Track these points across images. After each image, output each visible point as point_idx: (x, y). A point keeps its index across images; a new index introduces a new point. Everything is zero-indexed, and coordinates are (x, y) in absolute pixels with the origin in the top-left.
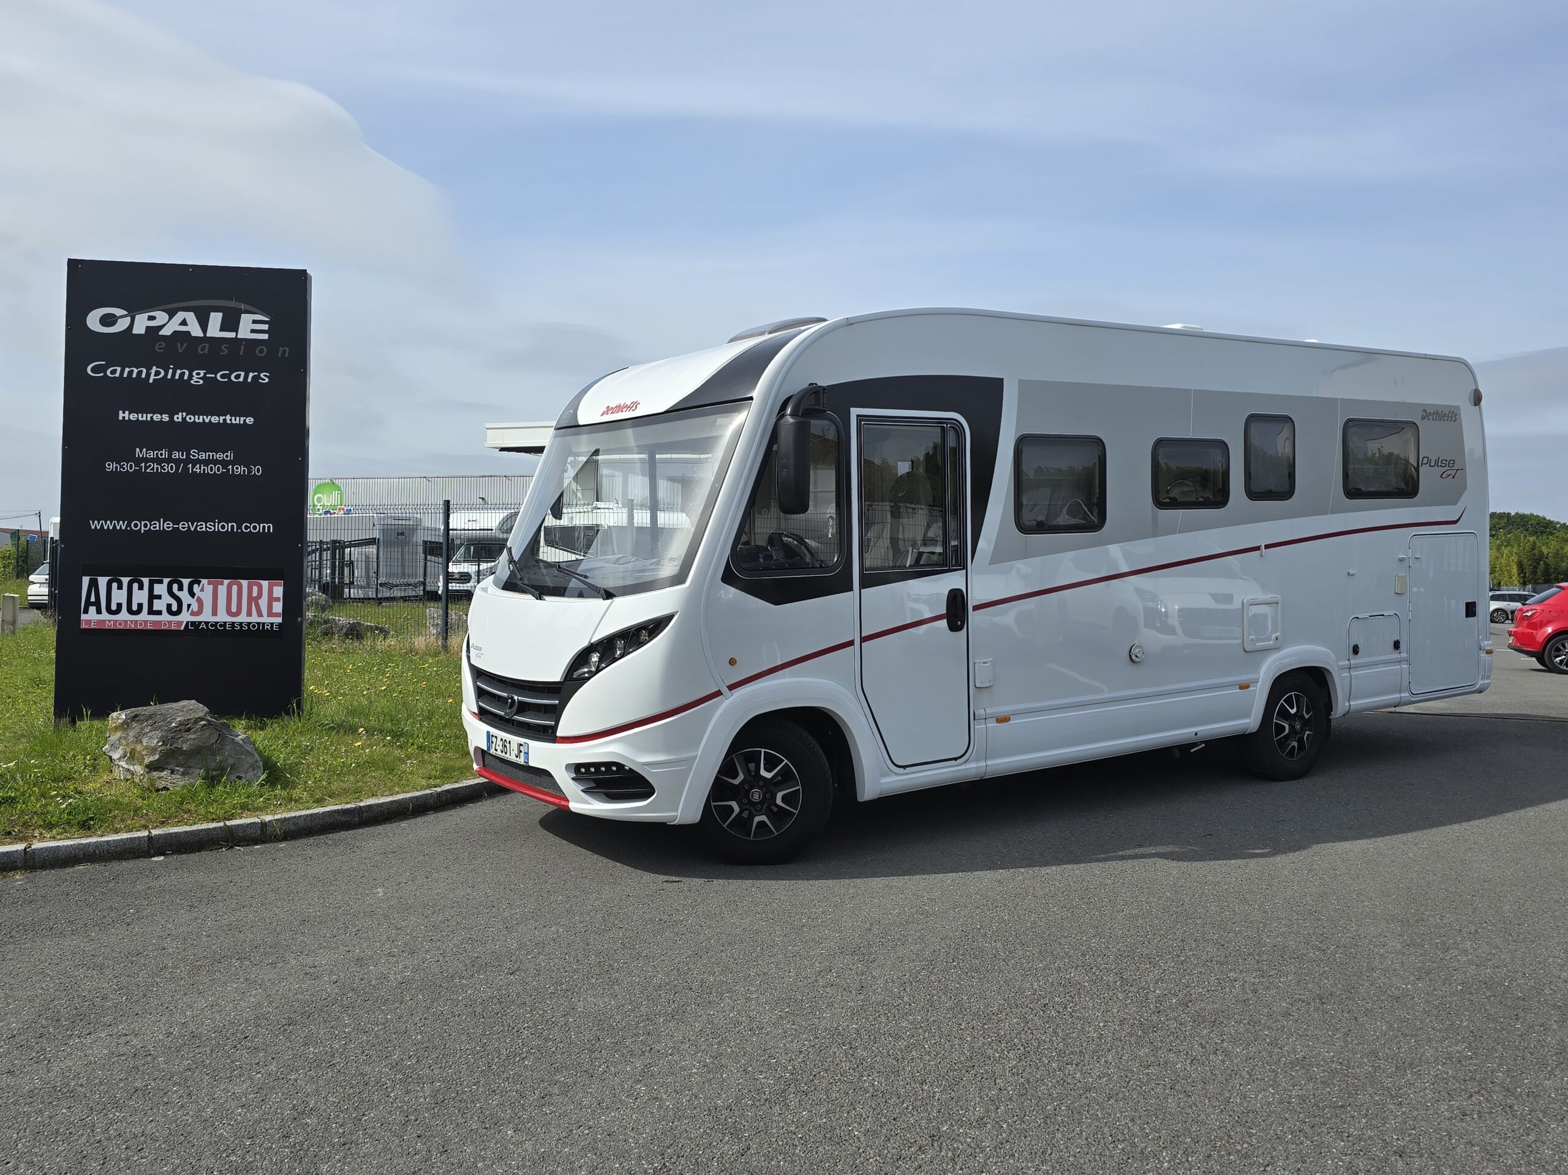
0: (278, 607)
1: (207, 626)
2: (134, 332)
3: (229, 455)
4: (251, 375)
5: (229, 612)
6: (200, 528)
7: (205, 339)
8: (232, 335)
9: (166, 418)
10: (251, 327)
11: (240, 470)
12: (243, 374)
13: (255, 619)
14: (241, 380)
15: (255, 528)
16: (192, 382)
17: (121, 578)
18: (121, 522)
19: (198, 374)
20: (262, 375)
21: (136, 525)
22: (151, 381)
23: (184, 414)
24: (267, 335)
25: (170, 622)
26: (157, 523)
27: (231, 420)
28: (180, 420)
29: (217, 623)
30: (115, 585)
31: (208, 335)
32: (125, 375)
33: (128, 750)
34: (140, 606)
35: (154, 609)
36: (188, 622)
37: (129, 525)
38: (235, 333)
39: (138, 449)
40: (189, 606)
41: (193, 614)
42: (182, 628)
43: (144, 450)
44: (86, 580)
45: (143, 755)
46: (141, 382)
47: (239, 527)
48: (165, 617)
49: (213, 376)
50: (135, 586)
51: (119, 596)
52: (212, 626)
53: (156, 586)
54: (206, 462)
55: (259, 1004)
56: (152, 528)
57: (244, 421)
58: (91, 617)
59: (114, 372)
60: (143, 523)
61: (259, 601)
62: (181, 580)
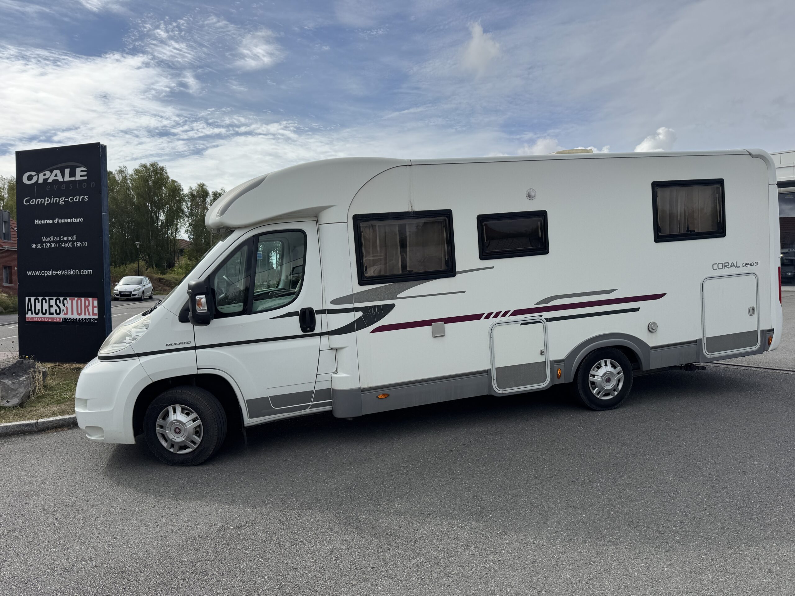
0: (96, 311)
1: (70, 320)
2: (39, 182)
3: (74, 238)
4: (81, 197)
5: (78, 314)
6: (66, 273)
7: (64, 182)
8: (73, 179)
9: (51, 221)
10: (80, 174)
11: (79, 244)
12: (78, 197)
13: (87, 317)
14: (78, 200)
15: (85, 271)
16: (60, 203)
17: (39, 298)
18: (38, 272)
19: (62, 199)
20: (85, 197)
21: (43, 272)
22: (46, 205)
23: (58, 219)
24: (86, 177)
25: (57, 318)
26: (50, 271)
27: (75, 220)
28: (56, 222)
29: (73, 318)
30: (37, 301)
31: (65, 180)
32: (37, 203)
34: (46, 310)
35: (51, 312)
36: (63, 318)
37: (40, 273)
38: (74, 178)
39: (42, 237)
40: (63, 310)
41: (65, 314)
42: (61, 321)
43: (45, 237)
44: (27, 299)
46: (42, 205)
47: (80, 272)
48: (55, 316)
49: (67, 199)
50: (44, 301)
51: (38, 306)
52: (72, 320)
53: (51, 301)
54: (66, 242)
56: (48, 274)
57: (80, 220)
58: (29, 316)
59: (33, 202)
60: (45, 272)
61: (89, 308)
62: (60, 298)
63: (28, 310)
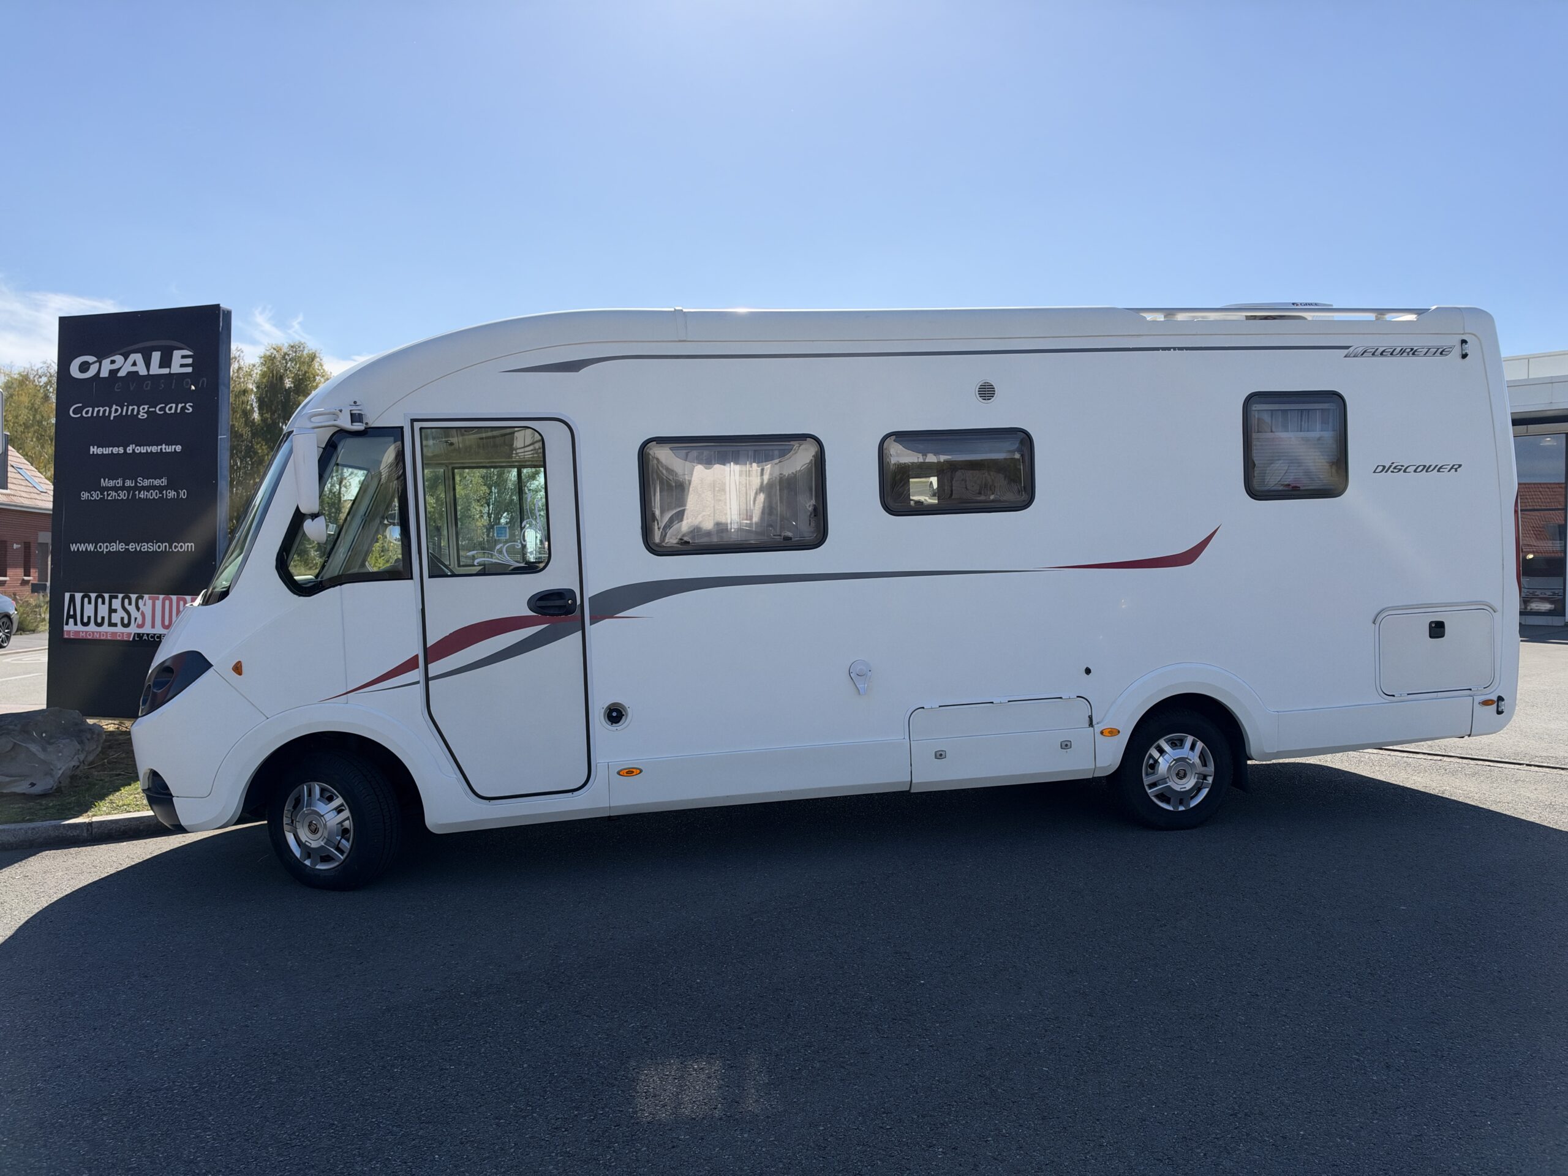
1: (148, 638)
2: (101, 376)
3: (163, 482)
4: (180, 406)
5: (165, 625)
6: (144, 549)
7: (149, 377)
8: (166, 371)
9: (121, 450)
10: (180, 362)
11: (171, 494)
12: (174, 405)
14: (173, 411)
15: (181, 547)
16: (139, 416)
17: (90, 594)
18: (91, 545)
19: (144, 409)
20: (187, 405)
21: (100, 546)
22: (112, 418)
23: (134, 446)
24: (191, 368)
25: (123, 633)
26: (114, 544)
27: (165, 449)
29: (155, 635)
30: (86, 600)
31: (151, 373)
32: (95, 415)
34: (103, 618)
35: (113, 621)
36: (135, 634)
37: (96, 547)
38: (169, 369)
39: (102, 480)
40: (136, 619)
41: (140, 626)
42: (131, 639)
43: (107, 480)
44: (67, 595)
46: (106, 418)
47: (170, 547)
48: (120, 629)
49: (153, 409)
50: (100, 600)
51: (89, 610)
53: (113, 600)
54: (148, 489)
56: (112, 550)
57: (175, 448)
58: (71, 628)
59: (87, 413)
60: (105, 545)
62: (131, 595)
63: (69, 616)
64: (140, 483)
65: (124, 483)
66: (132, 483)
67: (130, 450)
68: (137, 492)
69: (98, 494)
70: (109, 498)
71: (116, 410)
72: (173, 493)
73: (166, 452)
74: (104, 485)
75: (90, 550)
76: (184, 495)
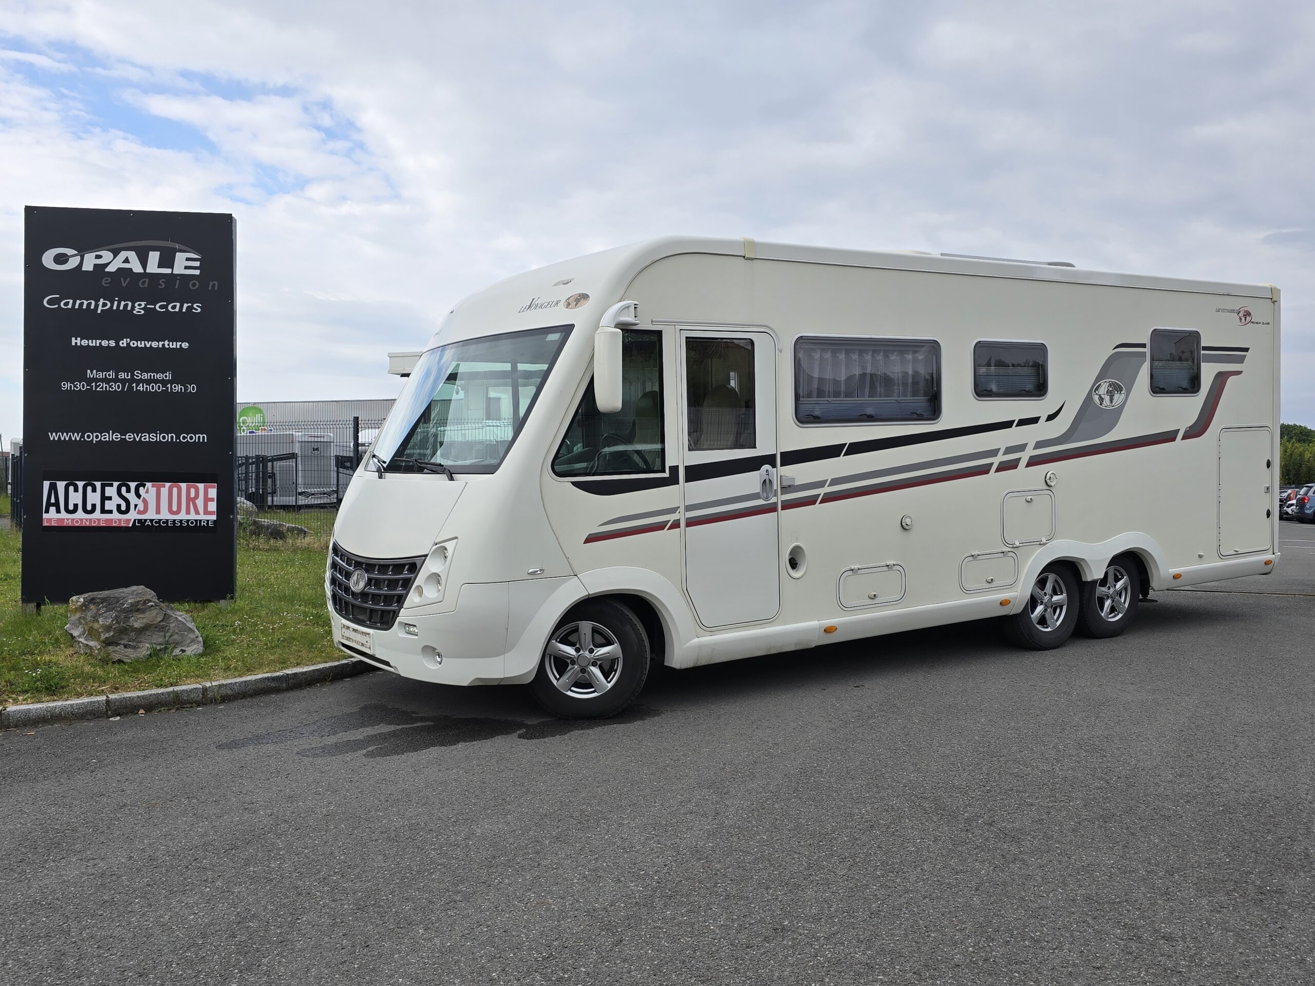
0: (213, 506)
3: (168, 376)
4: (186, 305)
5: (172, 512)
6: (146, 439)
7: (146, 275)
8: (168, 271)
9: (112, 343)
10: (184, 264)
11: (178, 388)
12: (178, 304)
13: (193, 516)
14: (177, 309)
15: (191, 438)
16: (135, 312)
17: (76, 482)
18: (76, 434)
19: (140, 305)
20: (195, 305)
21: (89, 437)
22: (99, 311)
23: (128, 340)
24: (199, 271)
25: (120, 520)
26: (107, 434)
27: (169, 345)
28: (125, 345)
29: (161, 520)
30: (71, 488)
31: (148, 271)
32: (77, 307)
33: (86, 628)
34: (94, 506)
35: (106, 509)
36: (135, 520)
37: (82, 436)
38: (171, 270)
39: (89, 371)
40: (136, 506)
41: (140, 512)
42: (130, 525)
43: (95, 371)
44: (46, 484)
45: (99, 632)
46: (91, 312)
47: (178, 437)
48: (116, 515)
49: (153, 307)
50: (89, 489)
51: (75, 498)
52: (156, 523)
53: (107, 488)
54: (148, 382)
55: (205, 834)
56: (102, 439)
57: (181, 345)
58: (51, 517)
59: (66, 304)
60: (95, 434)
61: (196, 501)
62: (129, 483)
63: (49, 504)
64: (138, 376)
65: (117, 375)
66: (128, 376)
67: (123, 343)
68: (134, 385)
69: (83, 384)
70: (98, 389)
71: (104, 305)
72: (180, 387)
73: (169, 348)
74: (92, 377)
75: (76, 438)
76: (193, 390)
